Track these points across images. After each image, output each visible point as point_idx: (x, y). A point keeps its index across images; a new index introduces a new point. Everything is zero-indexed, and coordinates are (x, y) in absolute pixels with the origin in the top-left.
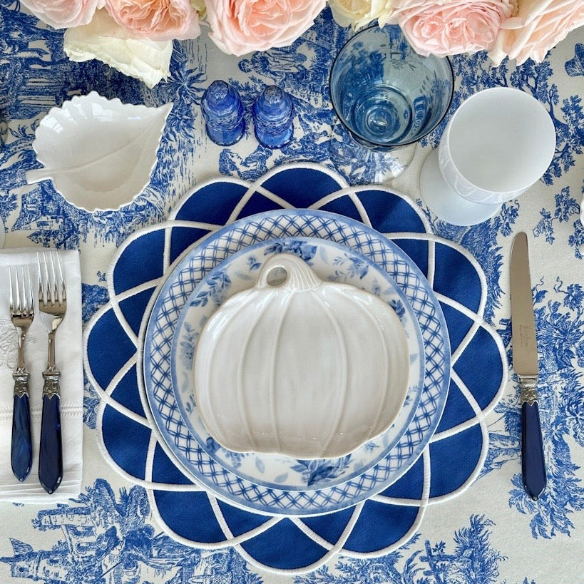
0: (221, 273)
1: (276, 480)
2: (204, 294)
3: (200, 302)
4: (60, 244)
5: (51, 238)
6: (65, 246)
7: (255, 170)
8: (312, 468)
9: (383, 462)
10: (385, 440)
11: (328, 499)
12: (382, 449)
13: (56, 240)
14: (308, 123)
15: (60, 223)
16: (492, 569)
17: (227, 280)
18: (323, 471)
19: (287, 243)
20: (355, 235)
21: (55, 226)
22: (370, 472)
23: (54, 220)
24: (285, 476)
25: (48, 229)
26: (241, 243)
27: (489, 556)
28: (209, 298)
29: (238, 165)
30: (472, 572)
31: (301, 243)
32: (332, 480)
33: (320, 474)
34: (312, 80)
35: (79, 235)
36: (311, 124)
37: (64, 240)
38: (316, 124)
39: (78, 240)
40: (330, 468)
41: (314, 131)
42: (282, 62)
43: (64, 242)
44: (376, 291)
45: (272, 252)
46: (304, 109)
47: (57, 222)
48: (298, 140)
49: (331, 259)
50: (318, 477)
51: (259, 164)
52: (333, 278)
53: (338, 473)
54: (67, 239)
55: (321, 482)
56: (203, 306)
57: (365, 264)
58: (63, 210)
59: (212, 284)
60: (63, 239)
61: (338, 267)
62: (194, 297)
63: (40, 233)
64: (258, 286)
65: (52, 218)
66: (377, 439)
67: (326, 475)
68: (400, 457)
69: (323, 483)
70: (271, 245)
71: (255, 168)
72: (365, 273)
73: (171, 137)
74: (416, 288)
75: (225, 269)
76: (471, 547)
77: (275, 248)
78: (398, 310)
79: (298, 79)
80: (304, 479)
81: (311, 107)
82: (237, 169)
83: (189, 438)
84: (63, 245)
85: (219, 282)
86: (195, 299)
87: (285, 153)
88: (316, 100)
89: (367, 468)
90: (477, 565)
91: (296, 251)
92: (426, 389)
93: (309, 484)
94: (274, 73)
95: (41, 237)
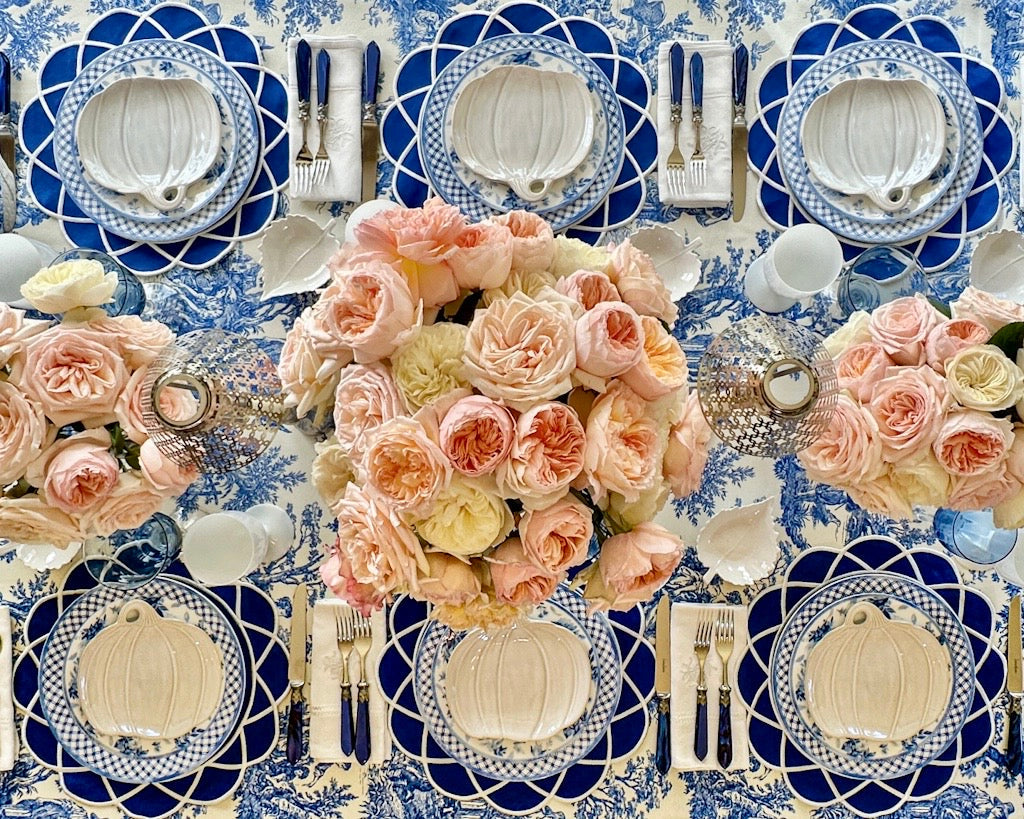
8: (527, 63)
9: (480, 59)
10: (477, 73)
11: (498, 46)
12: (479, 68)
16: (397, 34)
17: (565, 193)
22: (489, 54)
26: (565, 211)
28: (578, 183)
32: (515, 53)
33: (521, 59)
40: (515, 61)
44: (467, 171)
49: (494, 197)
50: (524, 57)
52: (495, 183)
53: (511, 57)
55: (522, 53)
59: (575, 191)
61: (490, 191)
64: (550, 181)
66: (482, 74)
67: (518, 57)
68: (452, 75)
72: (473, 184)
76: (411, 46)
78: (455, 156)
80: (533, 56)
86: (587, 183)
89: (492, 57)
93: (529, 53)
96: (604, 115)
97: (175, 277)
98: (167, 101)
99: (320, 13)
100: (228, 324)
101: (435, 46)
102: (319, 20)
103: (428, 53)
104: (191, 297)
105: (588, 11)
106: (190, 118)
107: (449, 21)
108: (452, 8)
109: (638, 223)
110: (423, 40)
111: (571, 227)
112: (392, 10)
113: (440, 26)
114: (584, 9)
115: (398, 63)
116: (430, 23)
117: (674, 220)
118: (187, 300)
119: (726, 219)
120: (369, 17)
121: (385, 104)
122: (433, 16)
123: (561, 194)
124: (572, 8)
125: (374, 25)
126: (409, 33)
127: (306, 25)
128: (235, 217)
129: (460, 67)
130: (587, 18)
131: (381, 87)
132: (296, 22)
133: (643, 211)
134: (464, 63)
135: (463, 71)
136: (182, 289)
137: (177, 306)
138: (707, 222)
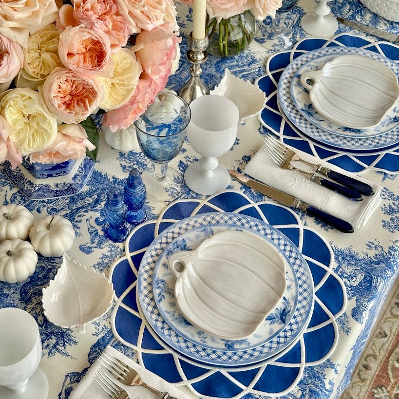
0: (158, 280)
1: (270, 334)
2: (160, 294)
3: (161, 298)
4: (64, 344)
5: (58, 346)
6: (67, 342)
7: (99, 240)
8: (277, 317)
10: (291, 280)
12: (294, 284)
13: (61, 345)
14: (95, 209)
15: (54, 338)
16: (354, 254)
17: (162, 281)
18: (283, 314)
19: (171, 247)
20: (188, 224)
21: (54, 341)
23: (50, 339)
24: (271, 330)
25: (52, 345)
27: (347, 252)
28: (164, 294)
29: (91, 246)
30: (351, 262)
31: (176, 242)
32: (290, 313)
34: (78, 197)
35: (67, 332)
36: (97, 208)
37: (64, 341)
38: (99, 206)
39: (69, 335)
40: (284, 310)
41: (101, 209)
42: (60, 203)
43: (64, 342)
45: (169, 256)
46: (88, 207)
47: (52, 339)
48: (100, 217)
50: (284, 317)
51: (98, 238)
53: (289, 309)
54: (64, 339)
55: (287, 318)
56: (164, 299)
57: (209, 229)
58: (49, 332)
59: (159, 288)
60: (62, 341)
62: (157, 298)
63: (51, 351)
65: (48, 340)
66: (287, 283)
67: (286, 313)
69: (289, 317)
70: (166, 253)
71: (98, 240)
73: (54, 264)
74: (222, 218)
75: (158, 277)
76: (338, 256)
77: (168, 253)
79: (73, 202)
80: (280, 323)
81: (89, 204)
82: (93, 247)
83: (214, 352)
84: (66, 343)
85: (161, 285)
86: (159, 299)
87: (101, 225)
88: (88, 200)
90: (348, 258)
91: (178, 247)
92: (273, 239)
93: (284, 323)
94: (62, 209)
95: (53, 351)
96: (202, 342)
97: (260, 70)
98: (371, 110)
99: (394, 217)
100: (214, 79)
101: (330, 271)
102: (389, 214)
103: (328, 263)
104: (243, 71)
105: (300, 392)
106: (354, 115)
107: (345, 291)
108: (355, 298)
109: (106, 328)
110: (339, 266)
111: (137, 280)
112: (374, 259)
113: (345, 283)
114: (303, 390)
115: (331, 243)
116: (351, 277)
117: (89, 356)
118: (242, 69)
119: (60, 395)
120: (376, 243)
121: (304, 220)
122: (355, 282)
123: (164, 278)
124: (310, 381)
125: (368, 243)
126: (349, 261)
127: (390, 206)
128: (278, 110)
129: (303, 274)
130: (294, 388)
131: (319, 224)
132: (395, 202)
133: (113, 336)
134: (304, 278)
135: (298, 275)
136: (250, 70)
137: (242, 63)
138: (69, 379)
